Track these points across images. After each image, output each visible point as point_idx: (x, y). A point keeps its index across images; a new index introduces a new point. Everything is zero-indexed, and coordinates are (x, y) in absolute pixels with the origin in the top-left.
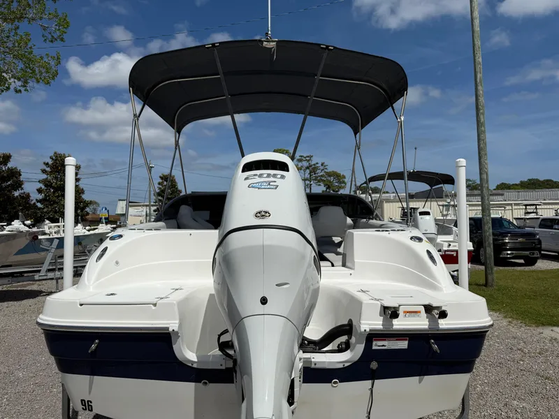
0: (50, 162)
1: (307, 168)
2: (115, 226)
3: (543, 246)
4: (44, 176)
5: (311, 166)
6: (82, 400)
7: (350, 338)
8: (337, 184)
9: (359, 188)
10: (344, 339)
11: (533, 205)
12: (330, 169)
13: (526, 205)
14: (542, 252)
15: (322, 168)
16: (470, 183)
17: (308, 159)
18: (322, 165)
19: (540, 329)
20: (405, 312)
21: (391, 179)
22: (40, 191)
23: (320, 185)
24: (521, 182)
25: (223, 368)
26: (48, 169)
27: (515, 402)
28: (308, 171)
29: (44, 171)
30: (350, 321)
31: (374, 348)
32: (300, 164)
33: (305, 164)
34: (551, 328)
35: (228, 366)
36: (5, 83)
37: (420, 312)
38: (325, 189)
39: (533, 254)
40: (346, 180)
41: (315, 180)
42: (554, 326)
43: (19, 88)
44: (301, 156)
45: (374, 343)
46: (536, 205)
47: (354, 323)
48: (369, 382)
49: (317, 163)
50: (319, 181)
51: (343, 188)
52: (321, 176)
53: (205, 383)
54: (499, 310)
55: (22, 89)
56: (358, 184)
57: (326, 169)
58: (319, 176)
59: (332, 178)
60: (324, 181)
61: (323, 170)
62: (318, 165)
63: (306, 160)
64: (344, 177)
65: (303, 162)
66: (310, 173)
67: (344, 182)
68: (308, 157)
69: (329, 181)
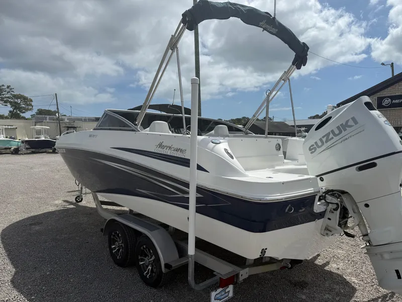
8: (24, 106)
12: (16, 93)
15: (8, 90)
23: (6, 105)
38: (11, 109)
40: (33, 104)
50: (6, 102)
52: (8, 97)
57: (13, 91)
58: (6, 97)
59: (19, 100)
60: (11, 103)
61: (9, 92)
62: (3, 87)
64: (32, 101)
67: (31, 105)
69: (16, 103)
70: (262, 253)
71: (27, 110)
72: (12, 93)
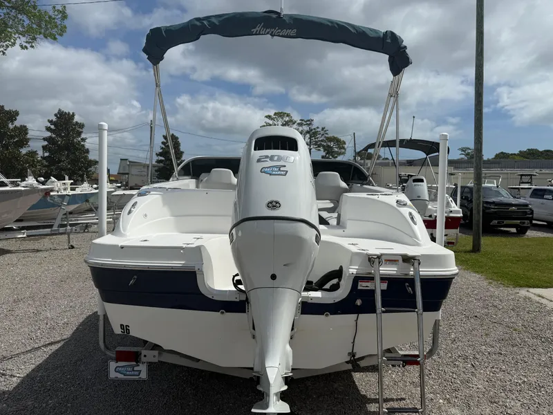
0: (54, 119)
1: (308, 132)
2: (120, 185)
3: (535, 216)
4: (48, 134)
5: (312, 130)
6: (121, 325)
7: (340, 280)
8: (336, 150)
9: (359, 154)
10: (335, 281)
11: (529, 175)
12: (330, 135)
13: (522, 175)
14: (534, 222)
15: (322, 132)
16: (470, 151)
17: (308, 123)
18: (323, 129)
19: (517, 290)
20: (385, 260)
22: (44, 148)
23: (319, 150)
24: (520, 152)
25: (238, 300)
26: (52, 127)
27: (484, 347)
28: (308, 136)
29: (48, 129)
30: (341, 267)
31: (359, 288)
32: (301, 129)
33: (306, 128)
34: (527, 289)
35: (241, 299)
36: (10, 38)
37: (398, 261)
38: (324, 154)
39: (524, 223)
40: (346, 146)
41: (315, 144)
42: (530, 287)
43: (24, 44)
44: (302, 120)
45: (360, 283)
46: (531, 175)
47: (344, 269)
48: (355, 316)
49: (318, 128)
50: (319, 147)
51: (344, 153)
52: (322, 141)
53: (222, 313)
54: (482, 272)
55: (28, 46)
56: (358, 150)
57: (327, 134)
58: (319, 141)
59: (332, 143)
60: (324, 146)
61: (323, 135)
62: (318, 130)
63: (307, 124)
64: (345, 143)
65: (304, 127)
66: (310, 138)
67: (344, 148)
68: (309, 121)
69: (329, 146)
70: (124, 329)
71: (340, 154)
72: (327, 136)
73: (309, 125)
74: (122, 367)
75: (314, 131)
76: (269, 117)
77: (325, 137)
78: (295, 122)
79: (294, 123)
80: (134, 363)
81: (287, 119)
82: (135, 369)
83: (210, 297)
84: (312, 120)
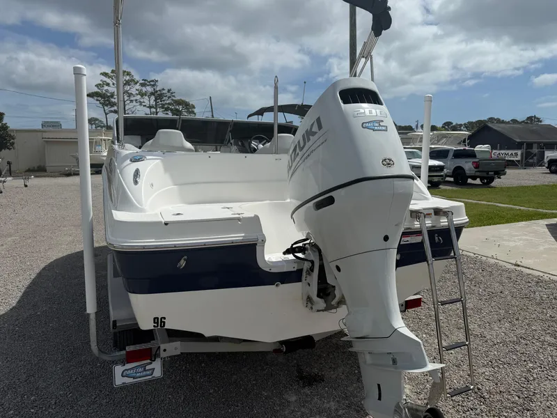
1: (152, 94)
5: (157, 92)
6: (154, 319)
8: (186, 114)
12: (177, 98)
15: (168, 95)
17: (152, 83)
18: (169, 91)
21: (283, 112)
23: (167, 114)
28: (153, 97)
31: (402, 243)
32: (144, 89)
33: (150, 89)
35: (299, 268)
37: (431, 214)
41: (163, 108)
44: (145, 80)
45: (402, 239)
49: (163, 89)
52: (169, 104)
53: (278, 285)
57: (174, 96)
58: (166, 104)
59: (181, 107)
60: (171, 110)
61: (169, 97)
62: (164, 92)
63: (151, 85)
64: (194, 107)
65: (147, 87)
66: (155, 100)
67: (193, 112)
68: (152, 81)
69: (177, 110)
70: (158, 323)
72: (173, 98)
73: (153, 85)
74: (132, 369)
75: (159, 93)
76: (105, 74)
77: (172, 100)
78: (138, 82)
79: (136, 83)
80: (149, 361)
81: (128, 78)
82: (147, 368)
83: (267, 270)
84: (157, 81)
